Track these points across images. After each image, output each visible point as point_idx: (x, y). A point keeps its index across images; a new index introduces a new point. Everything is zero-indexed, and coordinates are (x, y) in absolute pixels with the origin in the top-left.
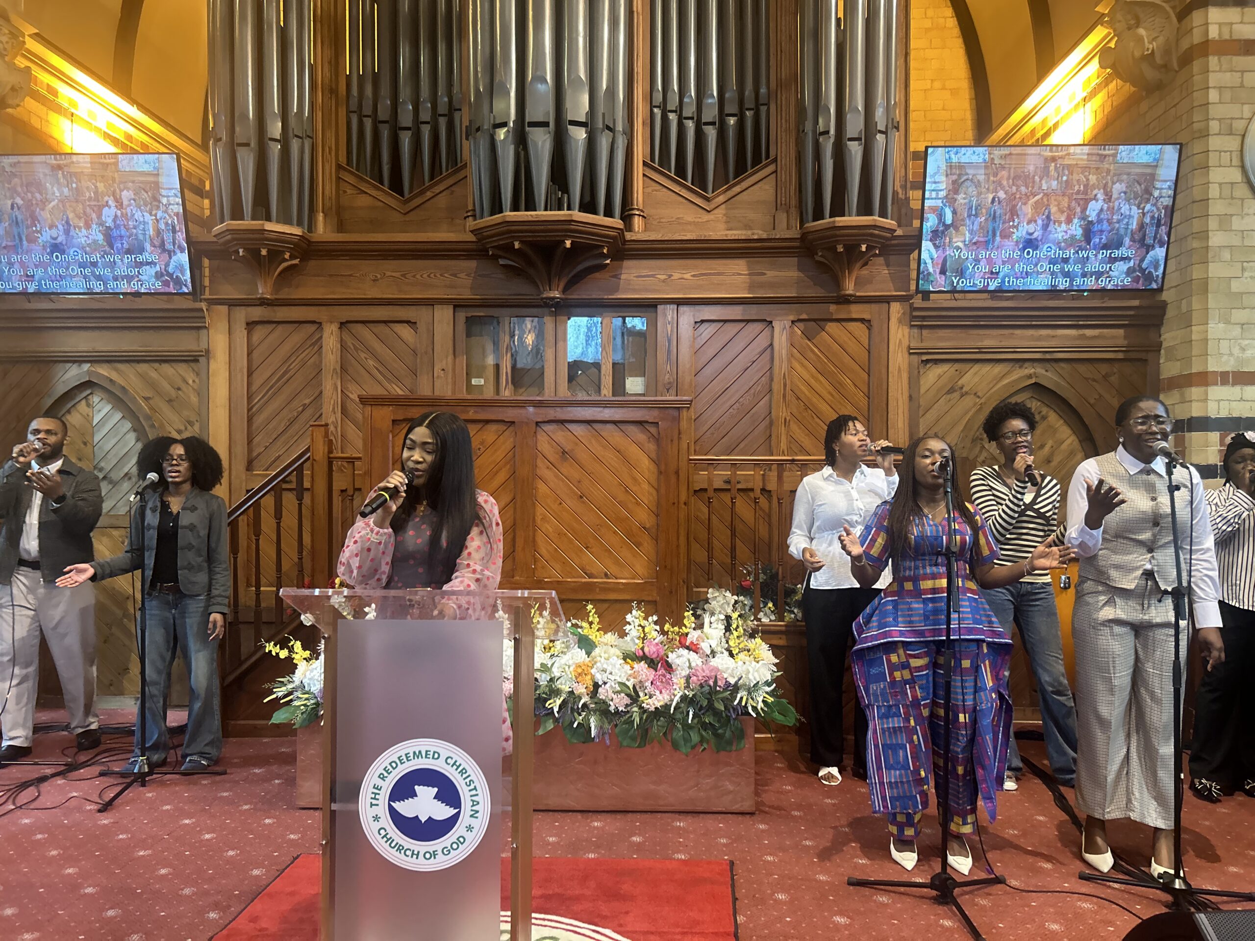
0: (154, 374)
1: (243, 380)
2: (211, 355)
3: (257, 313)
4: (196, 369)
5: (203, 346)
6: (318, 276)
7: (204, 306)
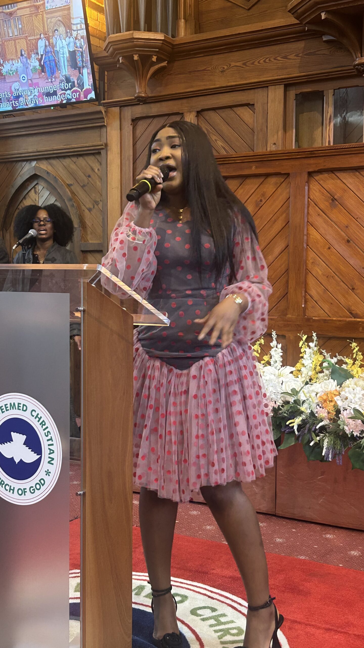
0: (73, 166)
1: (130, 167)
2: (109, 148)
3: (139, 110)
4: (100, 160)
5: (104, 141)
6: (181, 74)
7: (102, 109)
